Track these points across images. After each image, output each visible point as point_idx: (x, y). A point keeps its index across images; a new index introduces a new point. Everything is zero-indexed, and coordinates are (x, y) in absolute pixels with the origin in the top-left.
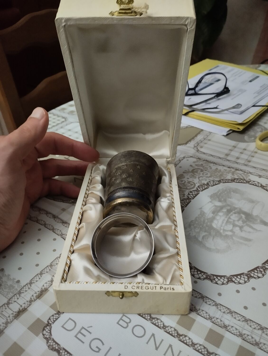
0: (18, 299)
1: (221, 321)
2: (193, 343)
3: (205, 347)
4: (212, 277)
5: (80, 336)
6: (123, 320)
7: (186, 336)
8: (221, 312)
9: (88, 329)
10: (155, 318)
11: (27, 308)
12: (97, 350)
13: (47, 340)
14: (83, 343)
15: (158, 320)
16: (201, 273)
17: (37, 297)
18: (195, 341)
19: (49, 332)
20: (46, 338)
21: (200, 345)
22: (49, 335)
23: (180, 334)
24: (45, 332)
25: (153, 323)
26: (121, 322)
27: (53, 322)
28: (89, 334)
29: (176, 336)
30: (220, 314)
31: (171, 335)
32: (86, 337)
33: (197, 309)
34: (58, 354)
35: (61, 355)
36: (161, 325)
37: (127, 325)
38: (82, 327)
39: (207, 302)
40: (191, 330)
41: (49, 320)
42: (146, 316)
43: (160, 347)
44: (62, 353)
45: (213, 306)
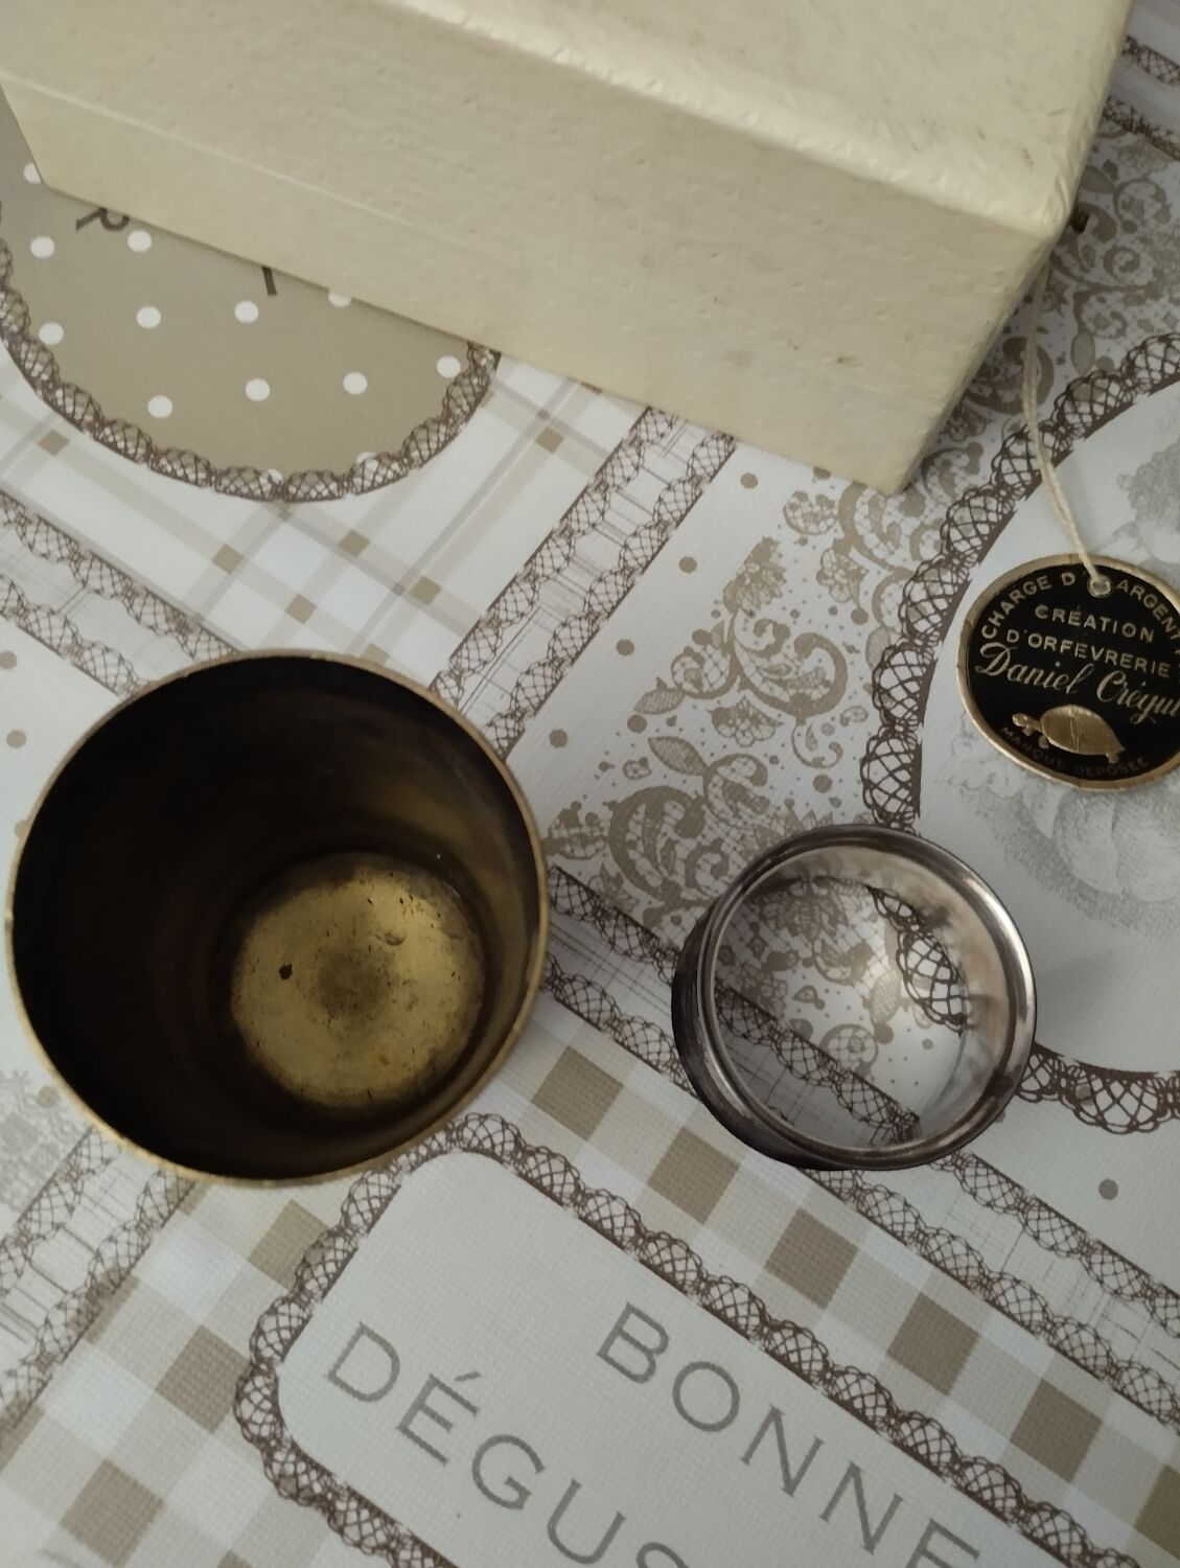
0: (71, 1209)
1: (1097, 1337)
2: (956, 1458)
3: (1012, 1474)
4: (1080, 1081)
5: (422, 1425)
6: (627, 1337)
7: (926, 1422)
8: (1104, 1291)
9: (463, 1389)
10: (785, 1322)
11: (132, 1266)
12: (511, 1495)
13: (267, 1447)
14: (443, 1460)
15: (800, 1336)
17: (173, 1198)
18: (967, 1450)
19: (267, 1405)
20: (257, 1440)
21: (990, 1467)
22: (272, 1424)
23: (899, 1411)
24: (246, 1409)
25: (772, 1353)
26: (621, 1350)
27: (279, 1347)
28: (470, 1414)
29: (883, 1420)
30: (1098, 1303)
31: (860, 1415)
32: (454, 1430)
33: (990, 1272)
34: (329, 1520)
35: (341, 1522)
36: (812, 1361)
37: (647, 1364)
38: (426, 1378)
39: (1042, 1235)
40: (952, 1392)
41: (257, 1339)
42: (743, 1311)
43: (803, 1480)
44: (345, 1513)
45: (1068, 1255)
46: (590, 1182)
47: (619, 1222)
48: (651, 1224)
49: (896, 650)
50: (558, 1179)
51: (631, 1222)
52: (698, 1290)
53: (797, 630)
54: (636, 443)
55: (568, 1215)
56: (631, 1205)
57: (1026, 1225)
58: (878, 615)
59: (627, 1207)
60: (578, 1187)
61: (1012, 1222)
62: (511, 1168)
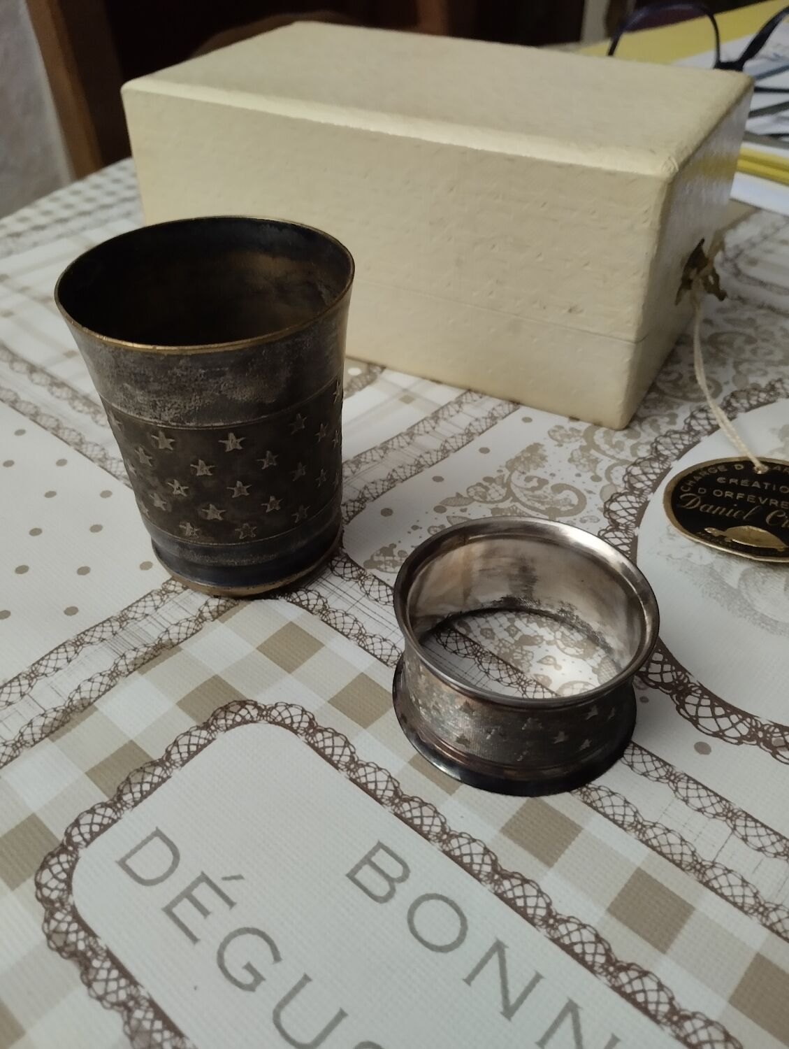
2: (674, 1010)
3: (732, 1033)
4: (774, 735)
5: (185, 910)
6: (374, 866)
7: (644, 974)
9: (225, 887)
10: (514, 873)
12: (248, 978)
13: (50, 907)
14: (195, 940)
15: (527, 886)
16: (727, 715)
17: (47, 730)
18: (686, 1003)
19: (63, 876)
20: (44, 900)
21: (709, 1023)
22: (63, 890)
23: (617, 961)
24: (46, 876)
25: (501, 896)
26: (366, 875)
27: (87, 836)
28: (227, 906)
29: (602, 966)
31: (580, 959)
32: (210, 917)
33: (703, 860)
34: (82, 975)
35: (91, 977)
36: (536, 907)
37: (388, 888)
38: (199, 874)
39: (749, 838)
40: (669, 951)
41: (73, 828)
42: (477, 859)
43: (522, 1008)
44: (97, 970)
45: (775, 857)
46: (362, 756)
47: (381, 786)
48: (407, 790)
49: (621, 495)
50: (338, 751)
51: (391, 787)
52: (440, 840)
53: (553, 482)
54: (459, 402)
55: (342, 776)
56: (393, 775)
57: (734, 829)
58: (609, 478)
59: (390, 777)
60: (352, 758)
61: (722, 827)
62: (303, 738)
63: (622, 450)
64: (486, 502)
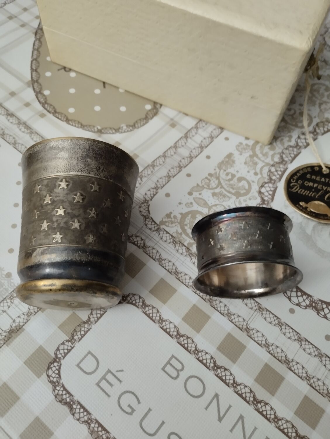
0: (9, 307)
1: (324, 384)
2: (276, 417)
3: (295, 425)
4: (319, 304)
5: (103, 384)
6: (171, 365)
7: (266, 404)
8: (326, 369)
9: (117, 374)
10: (222, 366)
11: (24, 325)
12: (129, 410)
13: (54, 385)
14: (109, 396)
15: (226, 371)
16: (302, 296)
18: (280, 415)
19: (57, 372)
20: (51, 382)
21: (287, 421)
22: (57, 378)
23: (257, 399)
24: (50, 372)
25: (217, 376)
26: (169, 368)
27: (63, 355)
28: (119, 382)
29: (252, 402)
30: (324, 373)
31: (245, 399)
32: (113, 387)
33: (289, 359)
34: (70, 411)
35: (74, 412)
36: (230, 379)
37: (177, 374)
38: (107, 370)
39: (306, 349)
40: (275, 395)
41: (57, 352)
42: (209, 361)
43: (225, 418)
44: (76, 409)
45: (315, 357)
46: (164, 317)
47: (172, 330)
48: (182, 332)
49: (266, 183)
50: (155, 315)
51: (176, 330)
52: (195, 353)
53: (238, 176)
54: (196, 127)
55: (156, 326)
56: (176, 325)
57: (301, 346)
58: (261, 174)
59: (175, 326)
60: (160, 318)
61: (296, 344)
62: (141, 310)
63: (267, 157)
64: (209, 189)
